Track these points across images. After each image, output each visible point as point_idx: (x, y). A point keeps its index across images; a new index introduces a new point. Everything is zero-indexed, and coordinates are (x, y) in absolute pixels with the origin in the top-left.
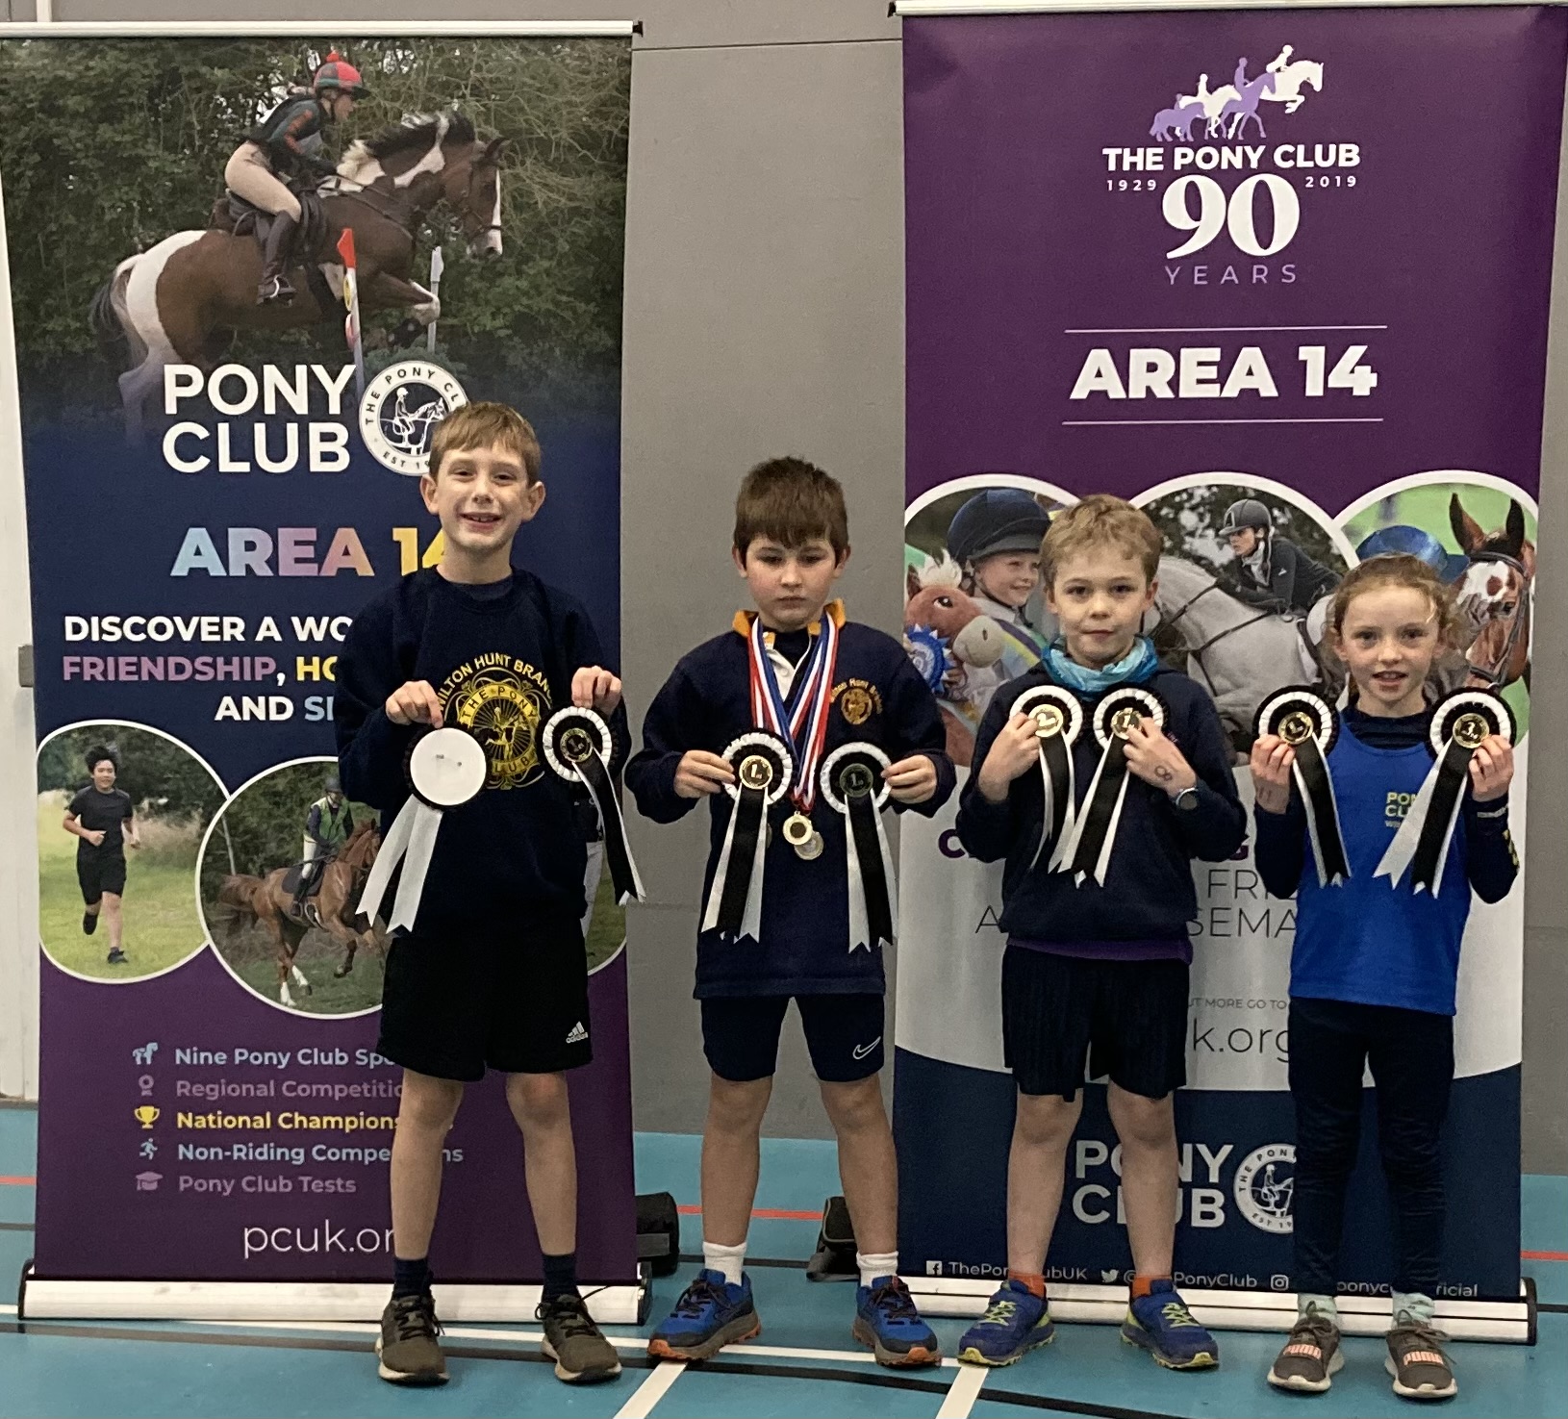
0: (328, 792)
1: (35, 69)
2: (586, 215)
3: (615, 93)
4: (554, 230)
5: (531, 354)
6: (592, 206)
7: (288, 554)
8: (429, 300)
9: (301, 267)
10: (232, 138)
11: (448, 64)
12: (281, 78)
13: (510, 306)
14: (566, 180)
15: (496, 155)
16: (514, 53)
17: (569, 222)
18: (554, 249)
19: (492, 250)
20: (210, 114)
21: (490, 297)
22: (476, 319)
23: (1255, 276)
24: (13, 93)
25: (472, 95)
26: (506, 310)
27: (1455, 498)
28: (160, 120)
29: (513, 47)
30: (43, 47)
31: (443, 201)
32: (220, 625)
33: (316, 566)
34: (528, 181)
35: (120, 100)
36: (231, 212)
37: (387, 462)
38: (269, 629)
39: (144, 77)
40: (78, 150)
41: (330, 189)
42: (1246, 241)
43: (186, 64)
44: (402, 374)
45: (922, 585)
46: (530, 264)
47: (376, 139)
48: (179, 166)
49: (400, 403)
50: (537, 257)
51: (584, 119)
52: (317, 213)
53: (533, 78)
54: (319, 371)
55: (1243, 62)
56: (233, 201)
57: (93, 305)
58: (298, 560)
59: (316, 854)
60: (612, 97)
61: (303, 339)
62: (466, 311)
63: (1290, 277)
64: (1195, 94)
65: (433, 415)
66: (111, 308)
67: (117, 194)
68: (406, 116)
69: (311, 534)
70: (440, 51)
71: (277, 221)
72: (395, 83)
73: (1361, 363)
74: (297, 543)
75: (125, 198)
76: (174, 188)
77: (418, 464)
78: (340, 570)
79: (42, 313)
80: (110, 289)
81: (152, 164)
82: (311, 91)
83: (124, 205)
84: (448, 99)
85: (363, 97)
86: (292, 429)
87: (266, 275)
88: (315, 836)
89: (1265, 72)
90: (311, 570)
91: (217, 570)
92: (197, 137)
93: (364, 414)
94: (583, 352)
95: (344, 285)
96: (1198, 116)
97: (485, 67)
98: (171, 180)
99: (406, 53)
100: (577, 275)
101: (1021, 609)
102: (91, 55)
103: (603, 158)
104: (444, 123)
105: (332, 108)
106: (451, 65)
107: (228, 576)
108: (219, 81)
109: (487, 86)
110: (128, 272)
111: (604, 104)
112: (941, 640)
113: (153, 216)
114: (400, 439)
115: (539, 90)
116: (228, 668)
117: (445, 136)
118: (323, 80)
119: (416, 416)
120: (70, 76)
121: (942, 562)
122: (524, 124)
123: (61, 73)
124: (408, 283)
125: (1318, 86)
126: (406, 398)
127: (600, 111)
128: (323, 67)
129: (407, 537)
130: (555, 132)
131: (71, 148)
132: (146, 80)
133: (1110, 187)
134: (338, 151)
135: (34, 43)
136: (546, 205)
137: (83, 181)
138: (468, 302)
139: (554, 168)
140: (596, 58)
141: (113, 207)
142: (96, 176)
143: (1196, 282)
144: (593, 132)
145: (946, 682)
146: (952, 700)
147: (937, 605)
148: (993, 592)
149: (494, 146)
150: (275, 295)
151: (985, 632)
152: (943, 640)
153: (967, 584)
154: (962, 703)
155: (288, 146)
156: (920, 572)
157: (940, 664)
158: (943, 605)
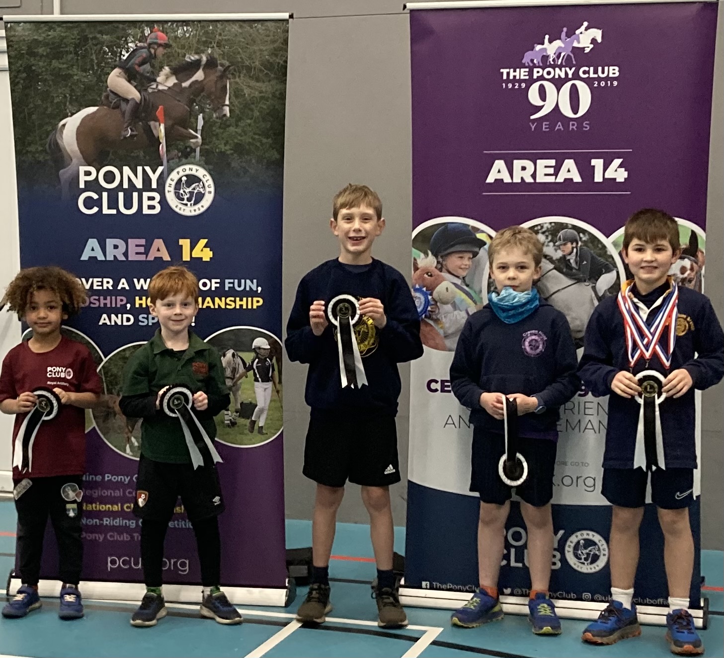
1: (25, 36)
2: (267, 99)
3: (281, 45)
4: (253, 106)
5: (241, 162)
6: (270, 96)
7: (132, 250)
8: (196, 137)
9: (141, 123)
10: (111, 66)
11: (206, 33)
12: (133, 39)
13: (233, 140)
14: (258, 84)
15: (227, 73)
16: (236, 27)
17: (259, 103)
18: (253, 115)
19: (225, 115)
20: (101, 56)
21: (223, 136)
22: (217, 146)
23: (571, 127)
24: (15, 46)
25: (217, 46)
26: (231, 142)
28: (79, 58)
29: (236, 25)
30: (29, 26)
31: (203, 93)
32: (102, 282)
33: (145, 256)
34: (242, 85)
35: (62, 49)
36: (110, 99)
37: (177, 210)
38: (123, 284)
39: (72, 39)
40: (43, 72)
41: (154, 89)
42: (567, 111)
43: (91, 33)
44: (184, 170)
45: (419, 266)
46: (242, 121)
47: (174, 66)
48: (88, 79)
49: (183, 183)
50: (244, 118)
51: (267, 57)
52: (148, 99)
53: (244, 38)
54: (148, 169)
55: (565, 29)
56: (111, 94)
57: (48, 140)
58: (137, 253)
60: (279, 47)
61: (141, 155)
62: (213, 142)
63: (587, 128)
64: (543, 44)
65: (198, 189)
66: (56, 140)
67: (60, 91)
68: (187, 56)
69: (143, 242)
70: (203, 27)
71: (130, 102)
72: (183, 42)
73: (620, 167)
74: (137, 246)
75: (64, 92)
76: (85, 88)
77: (191, 211)
78: (155, 258)
79: (26, 144)
80: (56, 132)
81: (75, 77)
82: (146, 45)
83: (63, 96)
84: (206, 48)
85: (169, 48)
86: (135, 195)
87: (125, 126)
89: (574, 34)
90: (142, 258)
91: (101, 257)
92: (95, 66)
93: (167, 188)
94: (265, 161)
96: (545, 54)
97: (223, 34)
98: (84, 85)
99: (188, 28)
100: (263, 126)
101: (464, 279)
102: (50, 31)
103: (275, 74)
104: (204, 59)
105: (155, 52)
106: (208, 33)
107: (106, 260)
108: (106, 41)
109: (223, 42)
110: (64, 125)
111: (276, 51)
112: (427, 292)
113: (76, 99)
114: (183, 200)
115: (247, 44)
116: (105, 302)
117: (205, 65)
118: (151, 41)
119: (190, 189)
120: (41, 39)
121: (428, 255)
122: (240, 60)
123: (36, 37)
124: (186, 129)
126: (186, 181)
127: (274, 53)
128: (152, 34)
129: (185, 243)
130: (253, 63)
131: (40, 71)
132: (73, 41)
133: (504, 87)
134: (157, 71)
135: (25, 25)
136: (249, 95)
137: (45, 85)
138: (214, 139)
139: (253, 79)
140: (273, 29)
141: (58, 96)
142: (51, 83)
143: (544, 129)
144: (271, 63)
145: (429, 311)
146: (432, 319)
147: (426, 276)
148: (451, 270)
149: (227, 69)
150: (129, 135)
151: (447, 289)
152: (429, 292)
153: (439, 266)
154: (437, 321)
155: (135, 70)
156: (419, 261)
157: (427, 303)
158: (429, 276)
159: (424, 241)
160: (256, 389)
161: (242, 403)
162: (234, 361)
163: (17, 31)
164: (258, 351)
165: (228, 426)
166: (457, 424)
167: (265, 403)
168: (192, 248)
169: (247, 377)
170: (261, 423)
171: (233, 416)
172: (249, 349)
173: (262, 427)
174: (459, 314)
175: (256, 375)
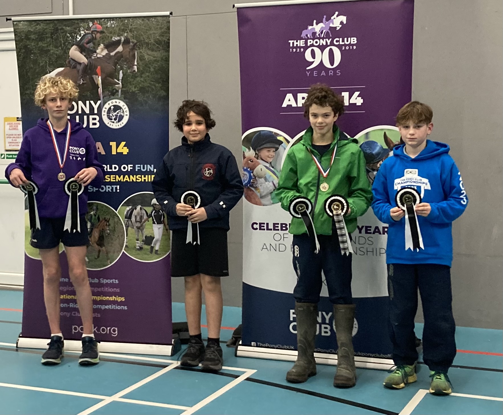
0: (94, 210)
1: (24, 29)
2: (158, 61)
3: (165, 30)
4: (150, 66)
5: (144, 97)
6: (160, 59)
8: (119, 84)
9: (88, 76)
11: (124, 24)
12: (83, 29)
13: (139, 85)
14: (153, 53)
15: (136, 46)
16: (140, 21)
17: (153, 64)
18: (150, 70)
19: (134, 71)
20: (66, 38)
21: (134, 83)
22: (130, 88)
23: (330, 74)
24: (19, 35)
25: (130, 32)
26: (138, 86)
27: (385, 133)
28: (53, 40)
29: (140, 19)
30: (26, 23)
31: (122, 59)
34: (143, 53)
35: (44, 36)
36: (71, 63)
37: (108, 125)
39: (50, 30)
40: (33, 48)
41: (95, 57)
42: (327, 64)
43: (60, 26)
44: (112, 103)
45: (246, 156)
46: (144, 74)
47: (106, 44)
48: (58, 52)
49: (112, 110)
50: (145, 72)
51: (157, 37)
52: (92, 63)
53: (145, 27)
54: (92, 102)
55: (325, 17)
56: (71, 60)
59: (91, 226)
60: (164, 31)
61: (88, 94)
62: (128, 87)
63: (339, 74)
64: (313, 25)
65: (120, 113)
67: (43, 59)
68: (113, 38)
70: (122, 21)
71: (82, 64)
72: (111, 30)
73: (358, 96)
75: (45, 60)
76: (57, 57)
77: (116, 126)
79: (25, 89)
82: (90, 32)
83: (45, 62)
84: (124, 33)
85: (103, 33)
86: (85, 117)
87: (79, 78)
88: (90, 222)
89: (330, 19)
92: (62, 44)
93: (103, 113)
94: (158, 96)
95: (98, 80)
96: (314, 31)
97: (133, 25)
98: (56, 55)
99: (114, 22)
100: (156, 77)
101: (270, 163)
102: (37, 25)
103: (163, 47)
104: (123, 39)
105: (95, 36)
108: (68, 30)
109: (133, 29)
111: (163, 33)
113: (52, 64)
114: (112, 119)
115: (146, 30)
117: (124, 42)
118: (93, 29)
119: (116, 113)
120: (32, 30)
121: (250, 150)
122: (143, 39)
123: (30, 29)
124: (113, 79)
125: (345, 22)
126: (113, 109)
127: (162, 35)
128: (93, 26)
129: (113, 144)
130: (150, 40)
131: (32, 48)
132: (50, 31)
133: (291, 51)
134: (97, 47)
135: (24, 22)
136: (148, 59)
137: (35, 56)
138: (129, 84)
139: (150, 50)
140: (161, 21)
141: (42, 62)
142: (38, 55)
143: (314, 75)
144: (160, 40)
145: (252, 182)
146: (254, 187)
147: (249, 162)
148: (263, 158)
149: (135, 44)
150: (81, 83)
151: (261, 169)
152: (251, 171)
153: (257, 156)
154: (256, 188)
155: (84, 46)
156: (246, 154)
157: (250, 177)
158: (251, 162)
159: (248, 142)
160: (154, 228)
161: (146, 236)
162: (141, 212)
163: (20, 26)
164: (154, 206)
165: (138, 249)
166: (269, 248)
167: (159, 236)
168: (117, 147)
169: (148, 221)
170: (157, 248)
171: (141, 244)
172: (149, 205)
173: (157, 250)
174: (269, 184)
175: (154, 220)
